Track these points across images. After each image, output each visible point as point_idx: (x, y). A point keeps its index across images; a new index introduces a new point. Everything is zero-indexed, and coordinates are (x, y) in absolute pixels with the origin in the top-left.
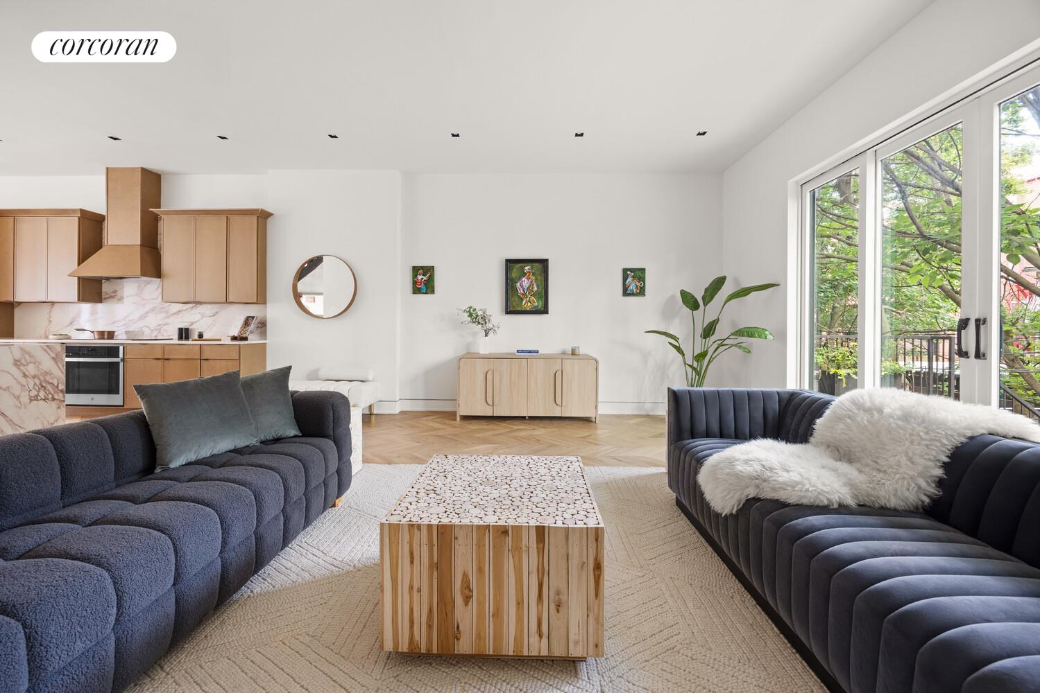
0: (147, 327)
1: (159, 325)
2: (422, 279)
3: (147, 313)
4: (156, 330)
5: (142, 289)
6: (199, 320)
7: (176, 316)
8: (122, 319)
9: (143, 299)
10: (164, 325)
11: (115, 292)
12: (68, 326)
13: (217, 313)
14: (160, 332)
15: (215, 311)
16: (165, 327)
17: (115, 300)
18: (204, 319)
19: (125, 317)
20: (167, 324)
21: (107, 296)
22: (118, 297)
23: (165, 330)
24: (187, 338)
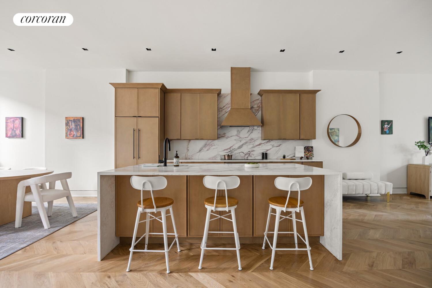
0: (243, 153)
1: (249, 151)
2: (387, 127)
3: (243, 145)
4: (248, 154)
5: (240, 132)
6: (271, 149)
7: (258, 146)
8: (228, 148)
9: (240, 138)
10: (252, 151)
11: (225, 134)
12: (198, 152)
13: (281, 145)
14: (249, 155)
15: (279, 144)
16: (252, 153)
17: (225, 138)
18: (273, 148)
19: (230, 148)
20: (254, 151)
21: (220, 136)
22: (227, 137)
23: (252, 154)
24: (266, 158)
